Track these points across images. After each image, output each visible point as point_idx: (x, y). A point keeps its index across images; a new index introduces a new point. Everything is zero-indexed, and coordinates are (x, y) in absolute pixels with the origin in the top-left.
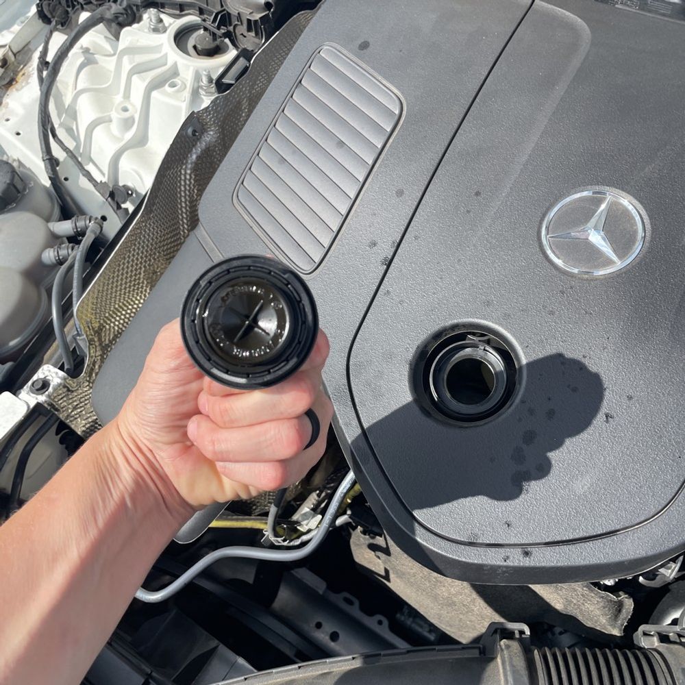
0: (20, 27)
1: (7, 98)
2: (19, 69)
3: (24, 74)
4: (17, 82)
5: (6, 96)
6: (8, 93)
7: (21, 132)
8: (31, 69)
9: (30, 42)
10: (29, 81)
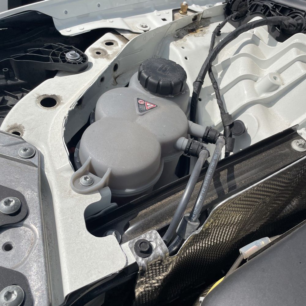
0: (208, 8)
1: (187, 37)
2: (200, 27)
3: (202, 31)
4: (196, 32)
5: (187, 35)
6: (189, 34)
7: (188, 58)
8: (207, 30)
9: (211, 17)
10: (204, 35)
